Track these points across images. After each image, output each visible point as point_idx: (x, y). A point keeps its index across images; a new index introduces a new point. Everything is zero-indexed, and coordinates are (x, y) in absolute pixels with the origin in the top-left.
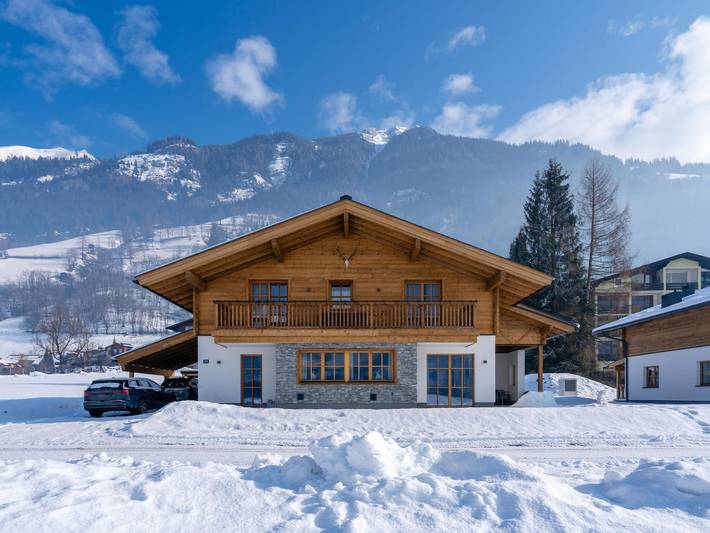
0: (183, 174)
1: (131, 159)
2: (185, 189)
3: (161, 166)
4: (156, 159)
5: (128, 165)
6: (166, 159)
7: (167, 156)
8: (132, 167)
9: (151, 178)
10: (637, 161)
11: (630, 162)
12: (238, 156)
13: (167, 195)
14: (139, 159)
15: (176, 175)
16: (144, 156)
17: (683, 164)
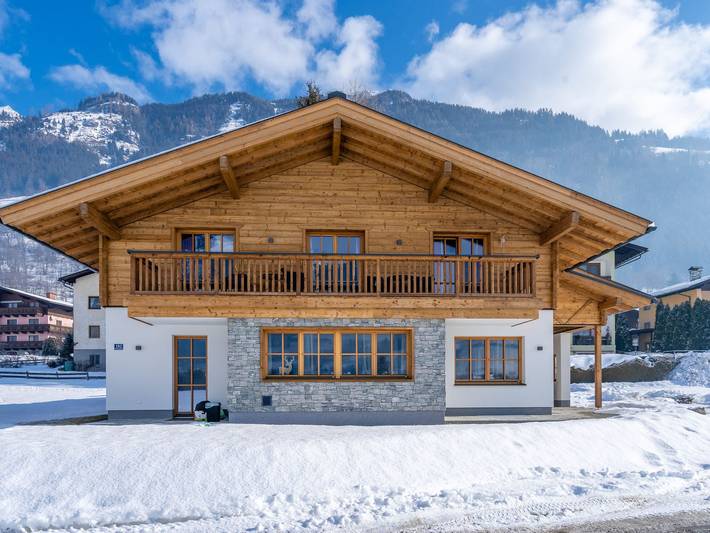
0: (118, 136)
1: (58, 117)
2: (120, 153)
3: (93, 125)
4: (88, 118)
5: (55, 123)
6: (100, 118)
7: (102, 115)
8: (59, 126)
9: (81, 139)
10: (624, 133)
11: (616, 134)
12: (184, 117)
13: (98, 160)
14: (68, 118)
15: (111, 137)
16: (75, 114)
17: (671, 138)
